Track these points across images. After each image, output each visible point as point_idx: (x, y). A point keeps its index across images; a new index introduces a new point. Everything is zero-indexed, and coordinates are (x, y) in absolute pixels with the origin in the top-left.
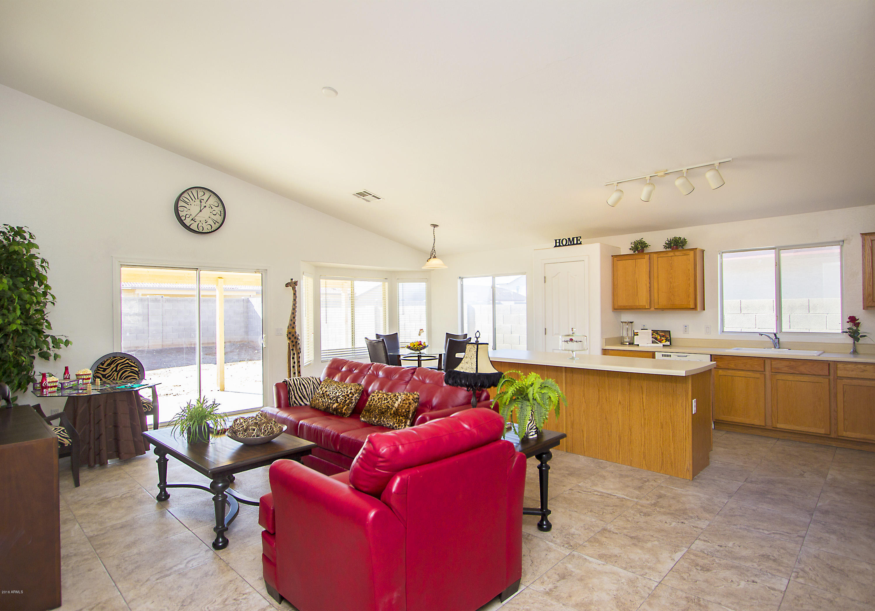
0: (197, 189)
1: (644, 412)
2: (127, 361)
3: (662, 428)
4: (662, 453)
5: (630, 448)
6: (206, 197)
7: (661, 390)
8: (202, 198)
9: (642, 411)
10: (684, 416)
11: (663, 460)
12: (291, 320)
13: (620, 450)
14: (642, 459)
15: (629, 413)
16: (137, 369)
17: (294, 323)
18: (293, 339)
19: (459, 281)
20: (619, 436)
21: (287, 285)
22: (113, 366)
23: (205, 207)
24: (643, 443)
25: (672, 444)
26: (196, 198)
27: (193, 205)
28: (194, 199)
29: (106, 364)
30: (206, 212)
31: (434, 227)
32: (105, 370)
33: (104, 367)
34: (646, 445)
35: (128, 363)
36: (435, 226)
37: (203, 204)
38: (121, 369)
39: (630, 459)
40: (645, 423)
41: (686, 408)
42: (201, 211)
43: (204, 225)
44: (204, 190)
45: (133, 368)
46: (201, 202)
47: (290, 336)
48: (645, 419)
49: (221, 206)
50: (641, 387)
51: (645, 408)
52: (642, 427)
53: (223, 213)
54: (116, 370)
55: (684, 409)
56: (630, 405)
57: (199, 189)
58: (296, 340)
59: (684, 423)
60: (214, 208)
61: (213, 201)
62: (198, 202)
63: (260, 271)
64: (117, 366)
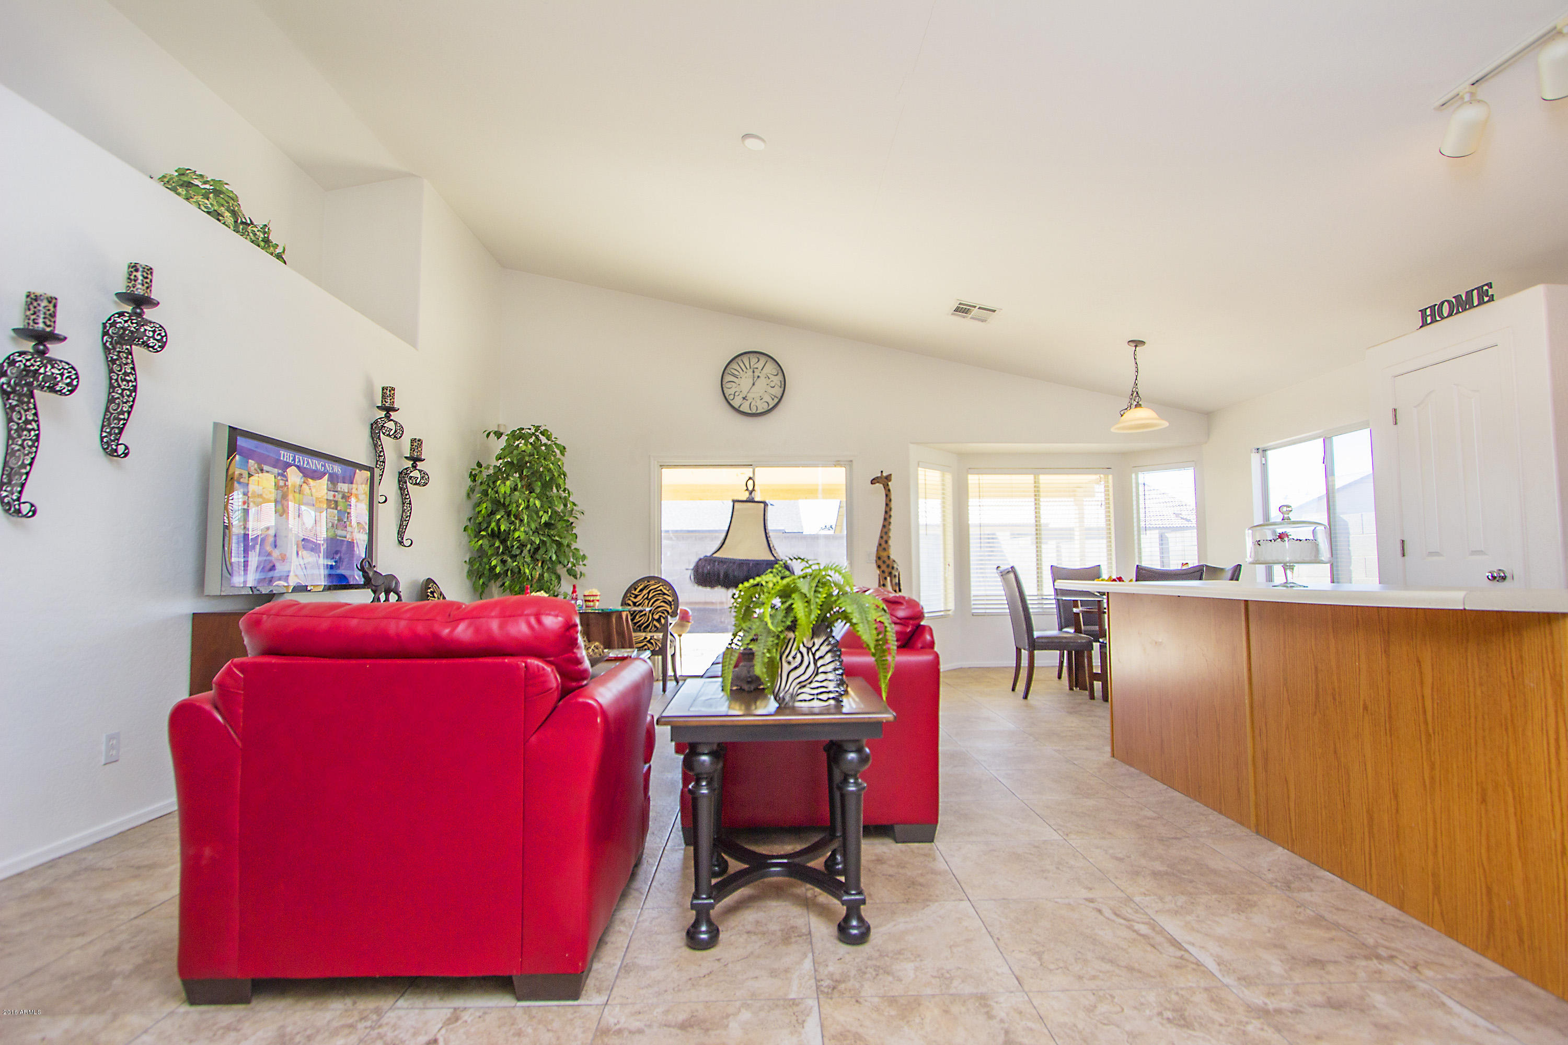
0: (748, 355)
1: (1428, 742)
2: (661, 587)
3: (1484, 801)
4: (1489, 891)
5: (1397, 852)
6: (760, 366)
7: (1473, 672)
8: (755, 366)
9: (1423, 737)
10: (1553, 766)
11: (1491, 912)
12: (881, 537)
13: (1373, 854)
14: (1431, 897)
15: (1389, 741)
16: (670, 599)
17: (886, 542)
18: (884, 567)
19: (1255, 458)
20: (1368, 812)
21: (873, 482)
22: (645, 592)
23: (758, 377)
24: (1431, 844)
25: (1520, 864)
26: (748, 367)
27: (743, 378)
28: (745, 369)
29: (638, 590)
30: (761, 384)
31: (1136, 346)
32: (636, 596)
33: (636, 593)
34: (1440, 849)
35: (661, 590)
36: (1137, 343)
37: (756, 374)
38: (653, 597)
39: (1399, 887)
40: (1432, 778)
41: (1557, 740)
42: (754, 384)
43: (759, 403)
44: (758, 355)
45: (665, 596)
46: (754, 372)
47: (880, 563)
48: (1432, 768)
49: (780, 374)
50: (1418, 661)
51: (1431, 731)
52: (1425, 789)
53: (783, 383)
54: (647, 598)
55: (1552, 742)
56: (1390, 717)
57: (751, 355)
58: (890, 570)
59: (1556, 793)
60: (772, 378)
61: (770, 368)
62: (750, 372)
63: (842, 463)
64: (649, 593)
